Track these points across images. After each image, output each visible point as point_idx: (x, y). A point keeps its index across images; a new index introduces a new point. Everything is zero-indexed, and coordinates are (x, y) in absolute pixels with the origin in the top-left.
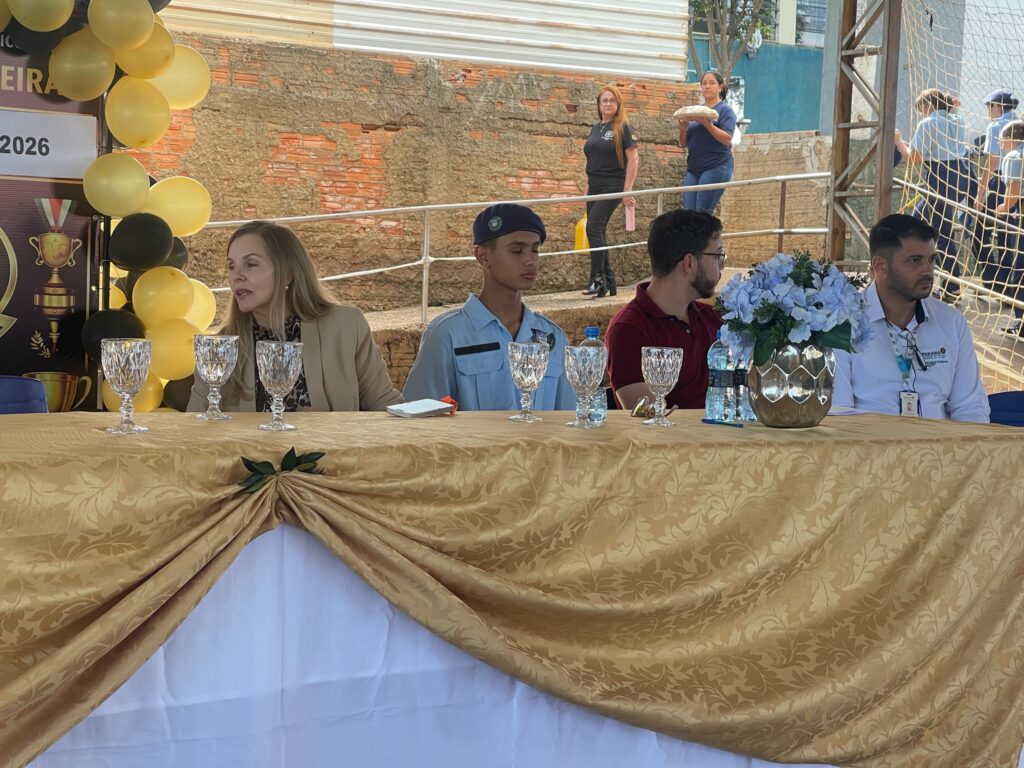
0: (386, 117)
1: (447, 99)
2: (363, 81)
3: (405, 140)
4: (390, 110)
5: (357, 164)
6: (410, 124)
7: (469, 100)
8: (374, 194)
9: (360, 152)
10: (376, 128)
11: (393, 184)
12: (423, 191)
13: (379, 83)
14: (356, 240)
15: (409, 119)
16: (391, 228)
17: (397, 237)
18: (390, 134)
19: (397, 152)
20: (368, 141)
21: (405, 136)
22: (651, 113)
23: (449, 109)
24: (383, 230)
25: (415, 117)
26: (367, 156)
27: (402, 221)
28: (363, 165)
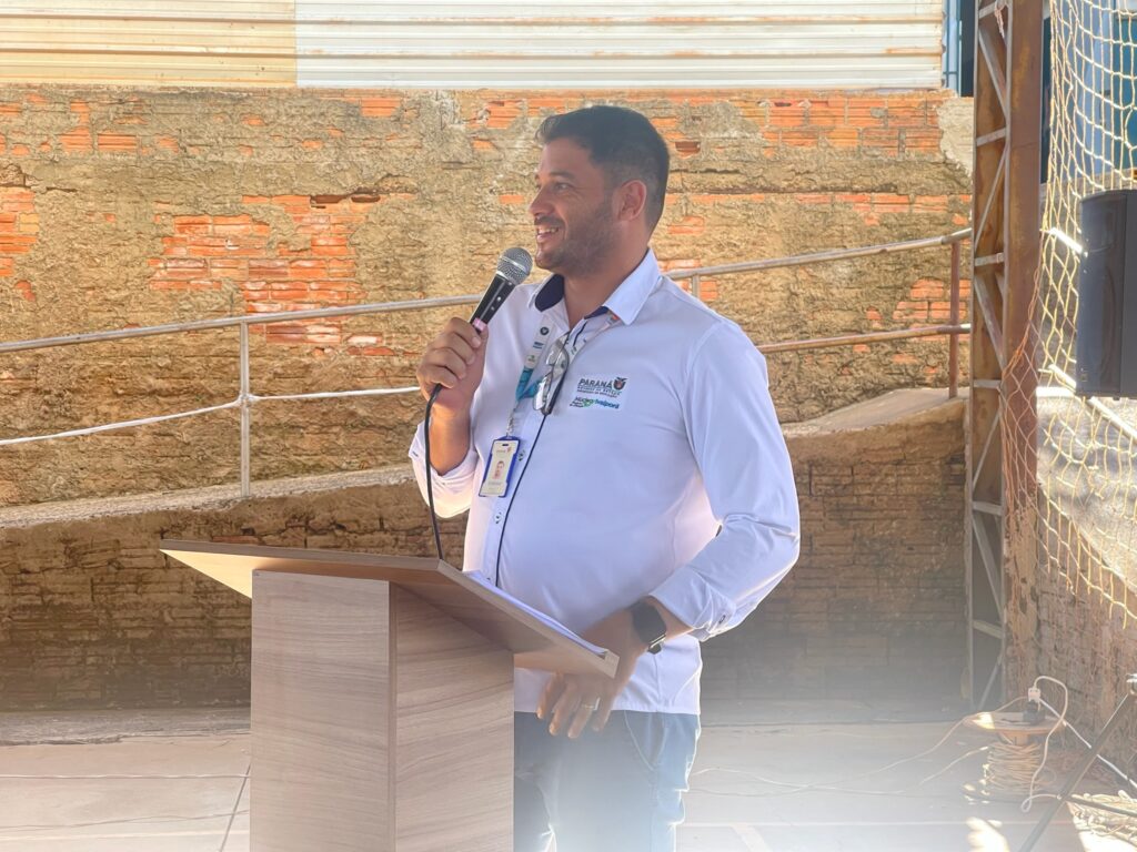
0: (350, 182)
1: (457, 148)
2: (310, 133)
3: (385, 214)
4: (356, 171)
5: (305, 255)
6: (394, 190)
7: (498, 148)
8: (336, 297)
9: (309, 237)
10: (336, 199)
11: (366, 281)
12: (421, 289)
13: (338, 134)
14: (307, 367)
15: (390, 183)
16: (368, 347)
17: (379, 360)
18: (361, 206)
19: (372, 234)
20: (322, 221)
21: (385, 209)
22: (839, 145)
23: (461, 163)
24: (354, 350)
25: (401, 180)
26: (321, 242)
27: (386, 336)
28: (315, 256)
